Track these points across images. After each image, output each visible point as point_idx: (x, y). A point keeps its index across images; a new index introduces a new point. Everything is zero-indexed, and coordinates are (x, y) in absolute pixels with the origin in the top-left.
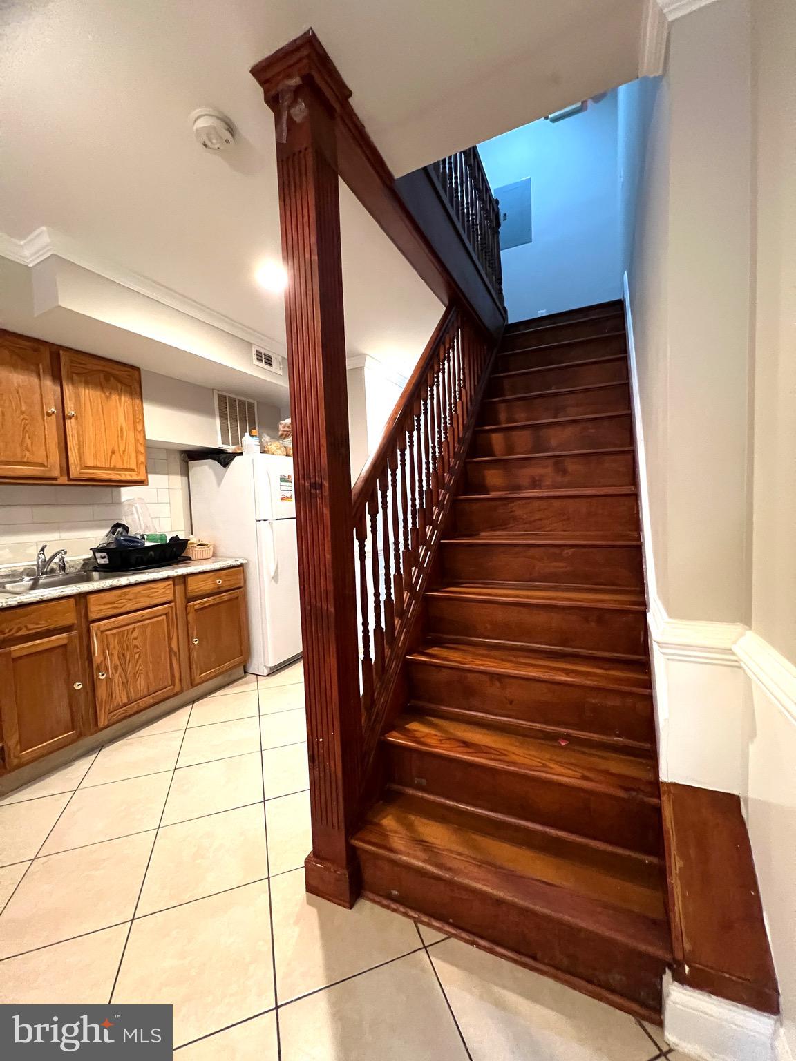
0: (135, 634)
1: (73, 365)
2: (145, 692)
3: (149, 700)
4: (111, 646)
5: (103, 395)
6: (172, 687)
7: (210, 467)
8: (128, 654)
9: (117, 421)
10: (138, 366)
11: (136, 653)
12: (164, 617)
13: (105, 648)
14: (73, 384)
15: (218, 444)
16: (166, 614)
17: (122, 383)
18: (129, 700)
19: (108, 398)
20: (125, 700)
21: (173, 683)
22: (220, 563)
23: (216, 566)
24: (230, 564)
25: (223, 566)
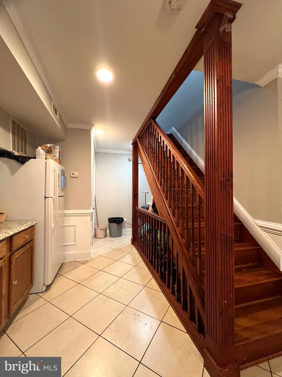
15: (10, 149)
22: (26, 224)
23: (26, 226)
24: (31, 225)
25: (29, 226)
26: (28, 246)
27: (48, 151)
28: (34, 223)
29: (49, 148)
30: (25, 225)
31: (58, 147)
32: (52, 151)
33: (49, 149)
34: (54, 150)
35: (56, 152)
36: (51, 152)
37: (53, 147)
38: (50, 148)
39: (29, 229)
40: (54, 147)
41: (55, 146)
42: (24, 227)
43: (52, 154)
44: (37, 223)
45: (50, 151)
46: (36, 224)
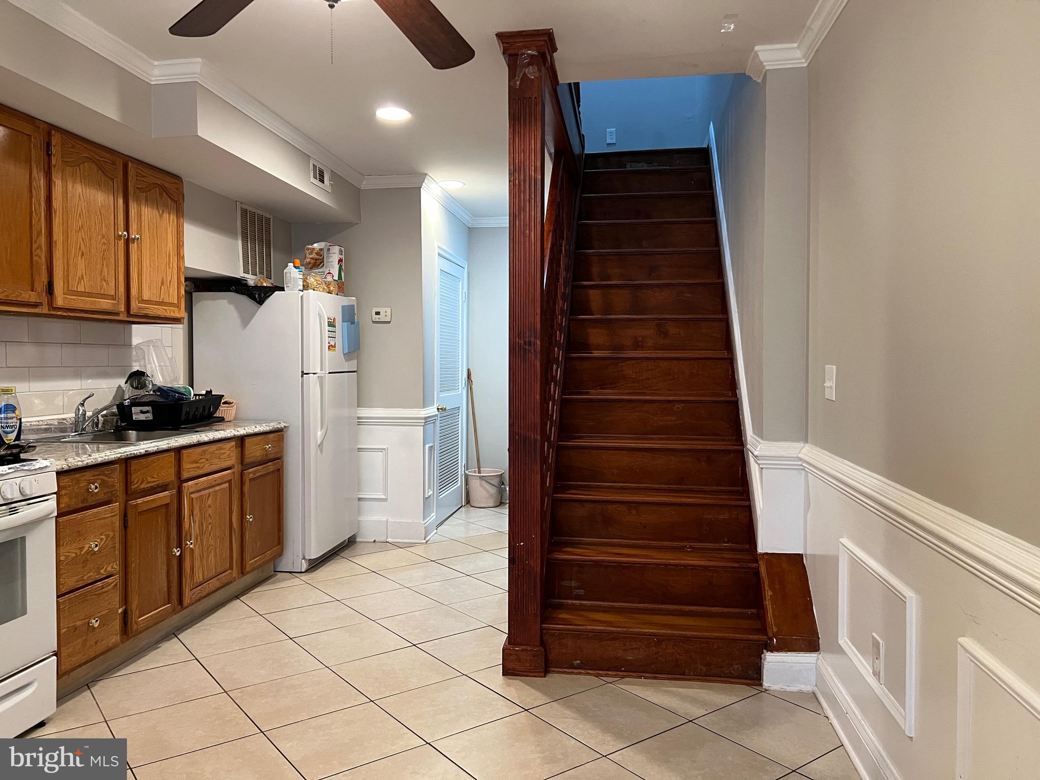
0: (210, 502)
1: (138, 178)
2: (213, 573)
3: (215, 583)
4: (195, 512)
5: (157, 214)
6: (230, 571)
7: (230, 303)
8: (205, 524)
9: (167, 245)
10: (181, 176)
11: (209, 524)
12: (227, 484)
13: (192, 513)
14: (137, 201)
15: (239, 273)
16: (230, 482)
17: (170, 197)
18: (203, 579)
19: (161, 216)
20: (201, 579)
21: (231, 568)
22: (267, 424)
23: (266, 427)
24: (276, 427)
25: (271, 428)
26: (271, 467)
27: (316, 260)
28: (283, 425)
29: (317, 254)
30: (264, 425)
31: (336, 249)
32: (323, 261)
33: (316, 257)
34: (328, 257)
35: (332, 262)
36: (321, 263)
37: (325, 251)
38: (320, 252)
39: (272, 435)
40: (329, 250)
41: (330, 246)
42: (262, 427)
43: (324, 267)
44: (288, 427)
45: (318, 260)
46: (285, 427)
